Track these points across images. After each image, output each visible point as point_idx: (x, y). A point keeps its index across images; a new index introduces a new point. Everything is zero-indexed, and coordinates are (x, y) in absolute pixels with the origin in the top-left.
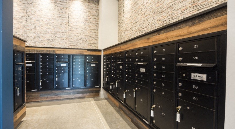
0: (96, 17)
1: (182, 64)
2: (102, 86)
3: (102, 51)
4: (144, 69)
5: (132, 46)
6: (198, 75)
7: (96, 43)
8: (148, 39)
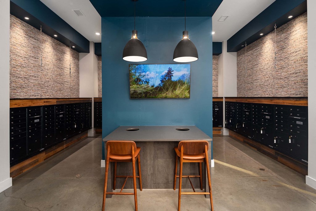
0: (216, 70)
1: (292, 117)
2: (224, 126)
3: (224, 98)
4: (269, 117)
5: (259, 101)
6: (299, 122)
7: (216, 91)
8: (271, 100)
